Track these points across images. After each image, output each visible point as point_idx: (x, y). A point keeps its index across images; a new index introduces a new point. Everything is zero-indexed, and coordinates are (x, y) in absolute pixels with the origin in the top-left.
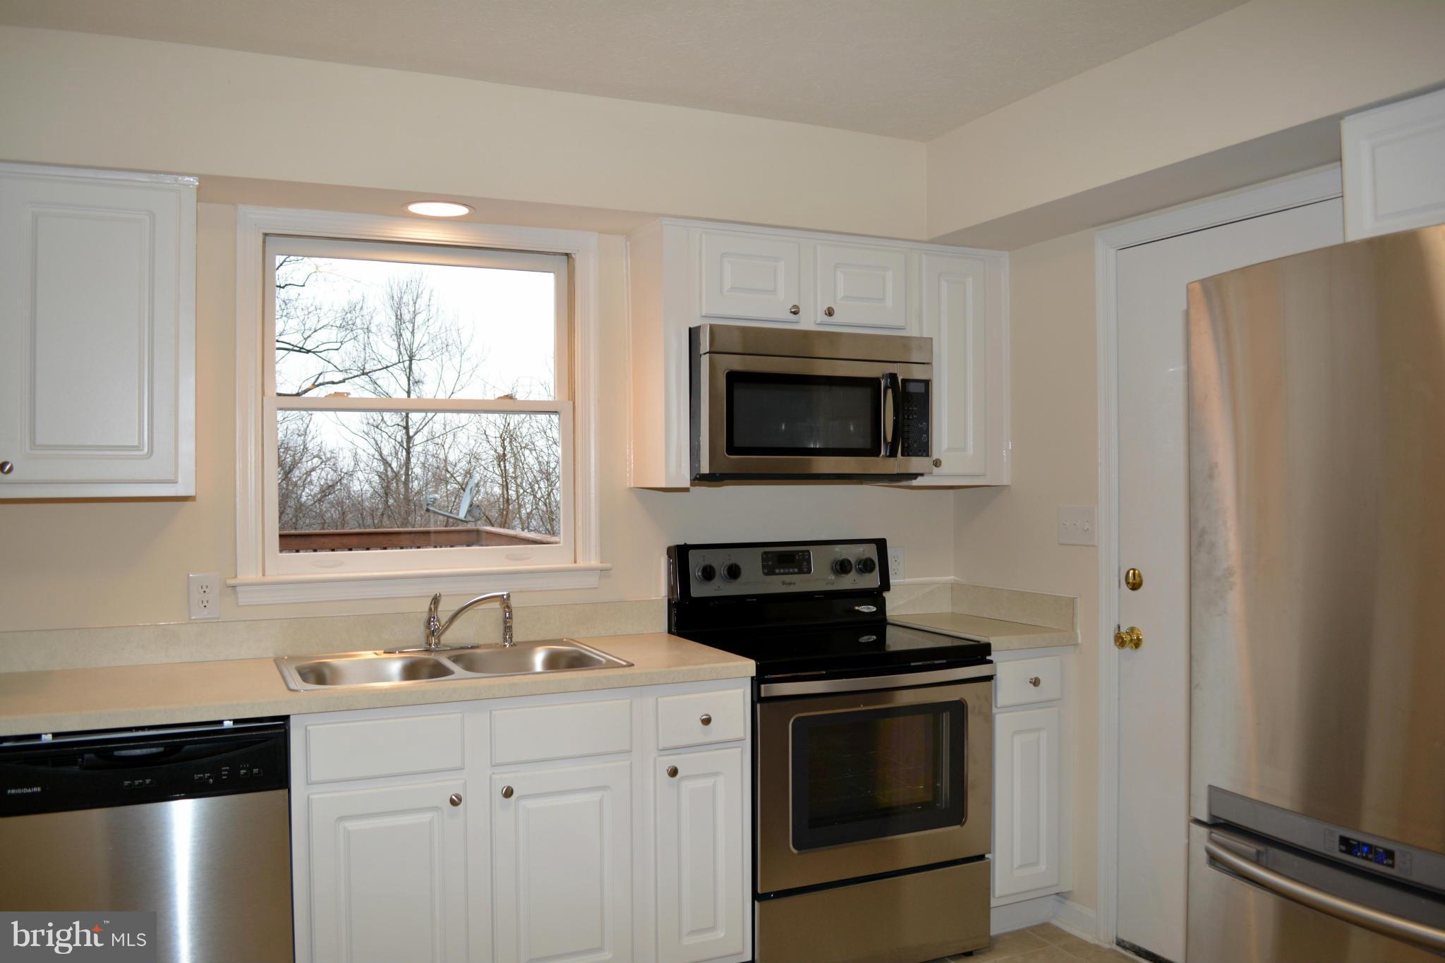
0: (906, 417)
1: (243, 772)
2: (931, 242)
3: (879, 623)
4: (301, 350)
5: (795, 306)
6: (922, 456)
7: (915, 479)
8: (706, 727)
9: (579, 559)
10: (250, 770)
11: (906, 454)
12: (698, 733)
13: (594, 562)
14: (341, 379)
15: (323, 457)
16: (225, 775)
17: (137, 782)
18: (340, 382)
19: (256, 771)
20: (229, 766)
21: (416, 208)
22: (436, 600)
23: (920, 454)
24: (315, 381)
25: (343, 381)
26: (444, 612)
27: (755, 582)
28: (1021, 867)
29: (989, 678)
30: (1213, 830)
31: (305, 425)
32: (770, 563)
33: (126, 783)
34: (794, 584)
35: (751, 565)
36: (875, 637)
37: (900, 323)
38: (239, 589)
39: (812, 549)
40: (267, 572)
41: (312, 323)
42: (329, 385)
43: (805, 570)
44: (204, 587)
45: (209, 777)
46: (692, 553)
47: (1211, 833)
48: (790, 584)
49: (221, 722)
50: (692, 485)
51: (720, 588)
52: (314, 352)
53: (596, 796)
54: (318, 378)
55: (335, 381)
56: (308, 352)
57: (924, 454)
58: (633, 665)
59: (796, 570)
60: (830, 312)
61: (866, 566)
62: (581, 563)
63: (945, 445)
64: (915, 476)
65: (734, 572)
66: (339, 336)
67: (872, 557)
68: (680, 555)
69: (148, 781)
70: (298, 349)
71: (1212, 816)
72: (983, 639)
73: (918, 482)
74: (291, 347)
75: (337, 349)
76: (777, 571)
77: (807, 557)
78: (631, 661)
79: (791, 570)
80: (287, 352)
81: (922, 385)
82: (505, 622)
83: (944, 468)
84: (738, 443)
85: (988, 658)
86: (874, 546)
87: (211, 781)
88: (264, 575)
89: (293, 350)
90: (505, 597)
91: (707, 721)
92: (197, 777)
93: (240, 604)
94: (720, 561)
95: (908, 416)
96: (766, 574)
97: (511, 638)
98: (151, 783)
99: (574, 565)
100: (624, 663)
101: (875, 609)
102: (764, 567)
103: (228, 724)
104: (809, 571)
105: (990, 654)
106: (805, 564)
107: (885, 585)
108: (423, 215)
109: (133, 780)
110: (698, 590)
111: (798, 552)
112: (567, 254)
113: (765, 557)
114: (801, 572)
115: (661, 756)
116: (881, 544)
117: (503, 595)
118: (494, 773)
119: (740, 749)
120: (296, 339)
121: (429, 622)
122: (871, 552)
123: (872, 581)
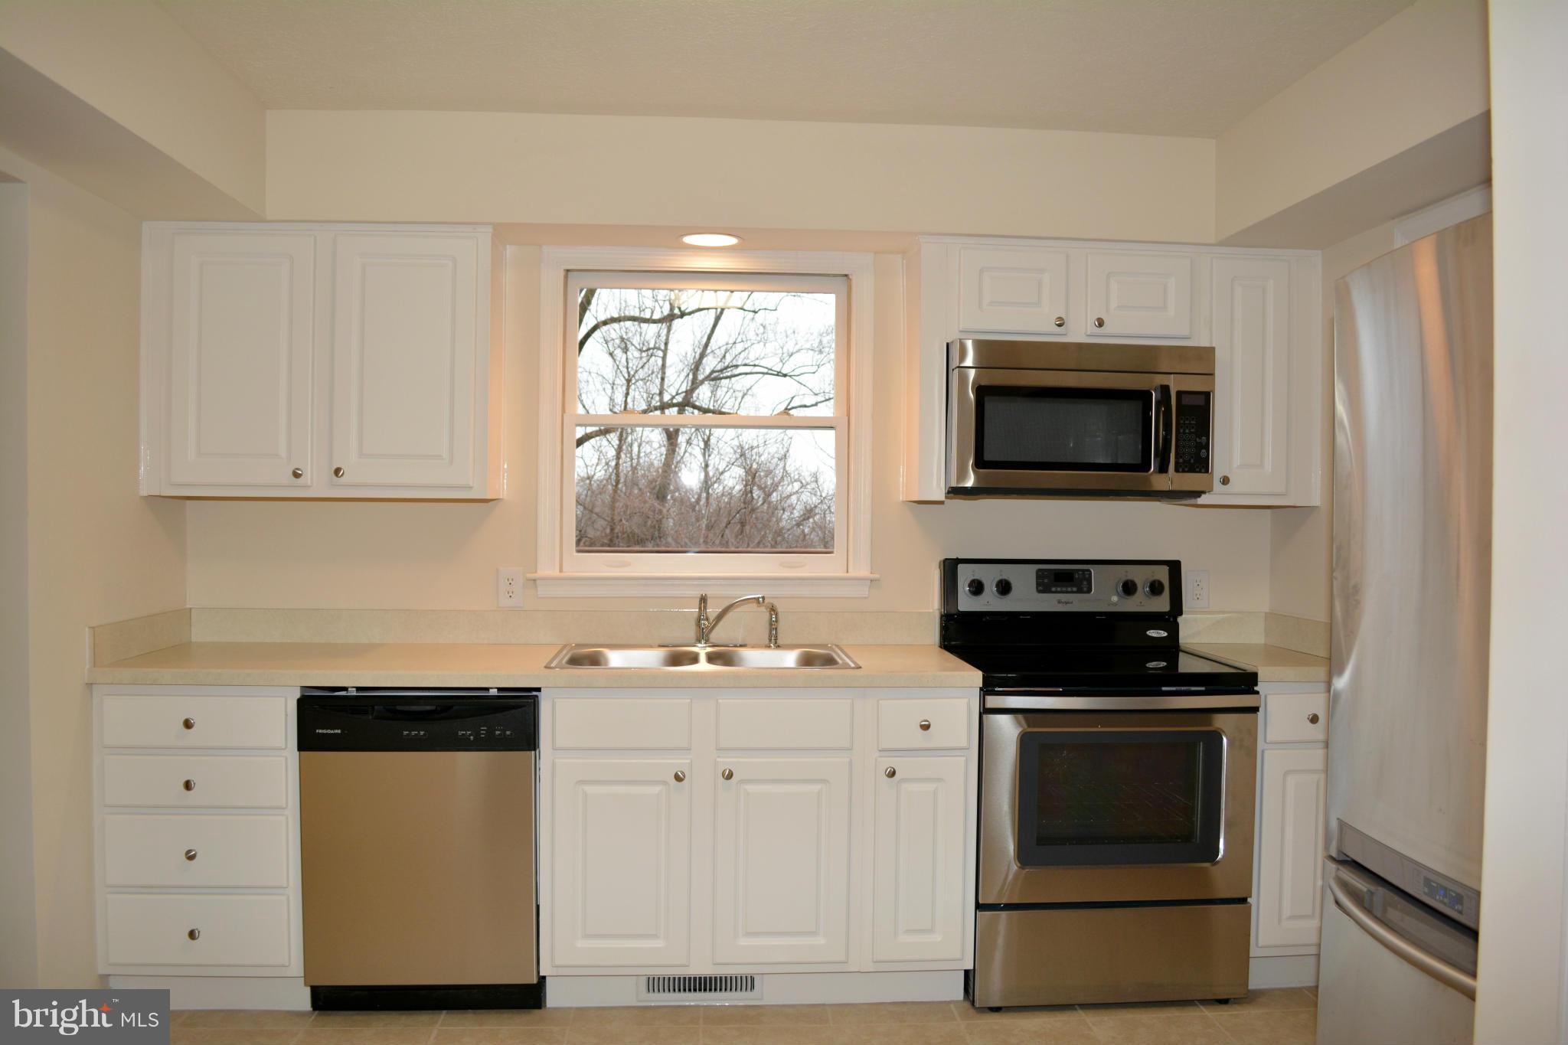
0: (1182, 431)
1: (498, 733)
2: (1221, 244)
3: (1171, 648)
4: (779, 374)
5: (1060, 318)
6: (1200, 472)
7: (1200, 497)
8: (925, 732)
9: (850, 570)
10: (504, 731)
11: (1181, 470)
12: (919, 738)
13: (864, 571)
14: (814, 403)
15: (804, 482)
16: (483, 734)
17: (413, 733)
18: (812, 405)
19: (508, 733)
20: (486, 726)
21: (690, 240)
22: (703, 600)
23: (1198, 470)
24: (789, 404)
25: (816, 404)
26: (712, 611)
27: (1027, 599)
28: (1292, 917)
29: (1255, 710)
30: (1341, 867)
31: (785, 450)
32: (1046, 581)
33: (405, 733)
34: (1072, 603)
35: (1024, 581)
36: (1165, 664)
37: (1186, 333)
38: (538, 582)
39: (1093, 569)
40: (565, 568)
41: (790, 347)
42: (802, 409)
43: (1085, 589)
44: (510, 580)
45: (470, 735)
46: (960, 566)
47: (1338, 869)
48: (1067, 603)
49: (487, 689)
50: (946, 497)
51: (990, 602)
52: (790, 376)
53: (815, 788)
54: (791, 401)
55: (808, 404)
56: (785, 375)
57: (1203, 470)
58: (860, 667)
59: (1075, 589)
60: (1101, 323)
61: (1156, 588)
62: (852, 574)
63: (1237, 461)
64: (1198, 494)
65: (1004, 588)
66: (815, 360)
67: (1162, 580)
68: (950, 568)
69: (422, 733)
70: (776, 373)
71: (1340, 851)
72: (1250, 668)
73: (1203, 500)
74: (766, 370)
75: (814, 373)
76: (1054, 589)
77: (1087, 576)
78: (860, 663)
79: (1069, 589)
80: (761, 375)
81: (1203, 397)
82: (771, 625)
83: (1235, 485)
84: (988, 456)
85: (1256, 688)
86: (1166, 569)
87: (472, 737)
88: (561, 571)
89: (767, 374)
90: (761, 600)
91: (926, 727)
92: (461, 733)
93: (539, 596)
94: (990, 576)
95: (1184, 430)
96: (1039, 591)
97: (776, 640)
98: (424, 735)
99: (846, 575)
100: (853, 665)
101: (1166, 634)
102: (1038, 584)
103: (494, 692)
104: (1089, 590)
105: (1256, 685)
106: (1085, 583)
107: (1177, 607)
108: (691, 245)
109: (410, 731)
110: (966, 603)
111: (1077, 571)
112: (846, 275)
113: (1040, 575)
114: (1080, 591)
115: (881, 757)
116: (1174, 567)
117: (758, 598)
118: (719, 757)
119: (965, 758)
120: (774, 363)
121: (699, 620)
122: (1163, 575)
123: (1161, 604)
